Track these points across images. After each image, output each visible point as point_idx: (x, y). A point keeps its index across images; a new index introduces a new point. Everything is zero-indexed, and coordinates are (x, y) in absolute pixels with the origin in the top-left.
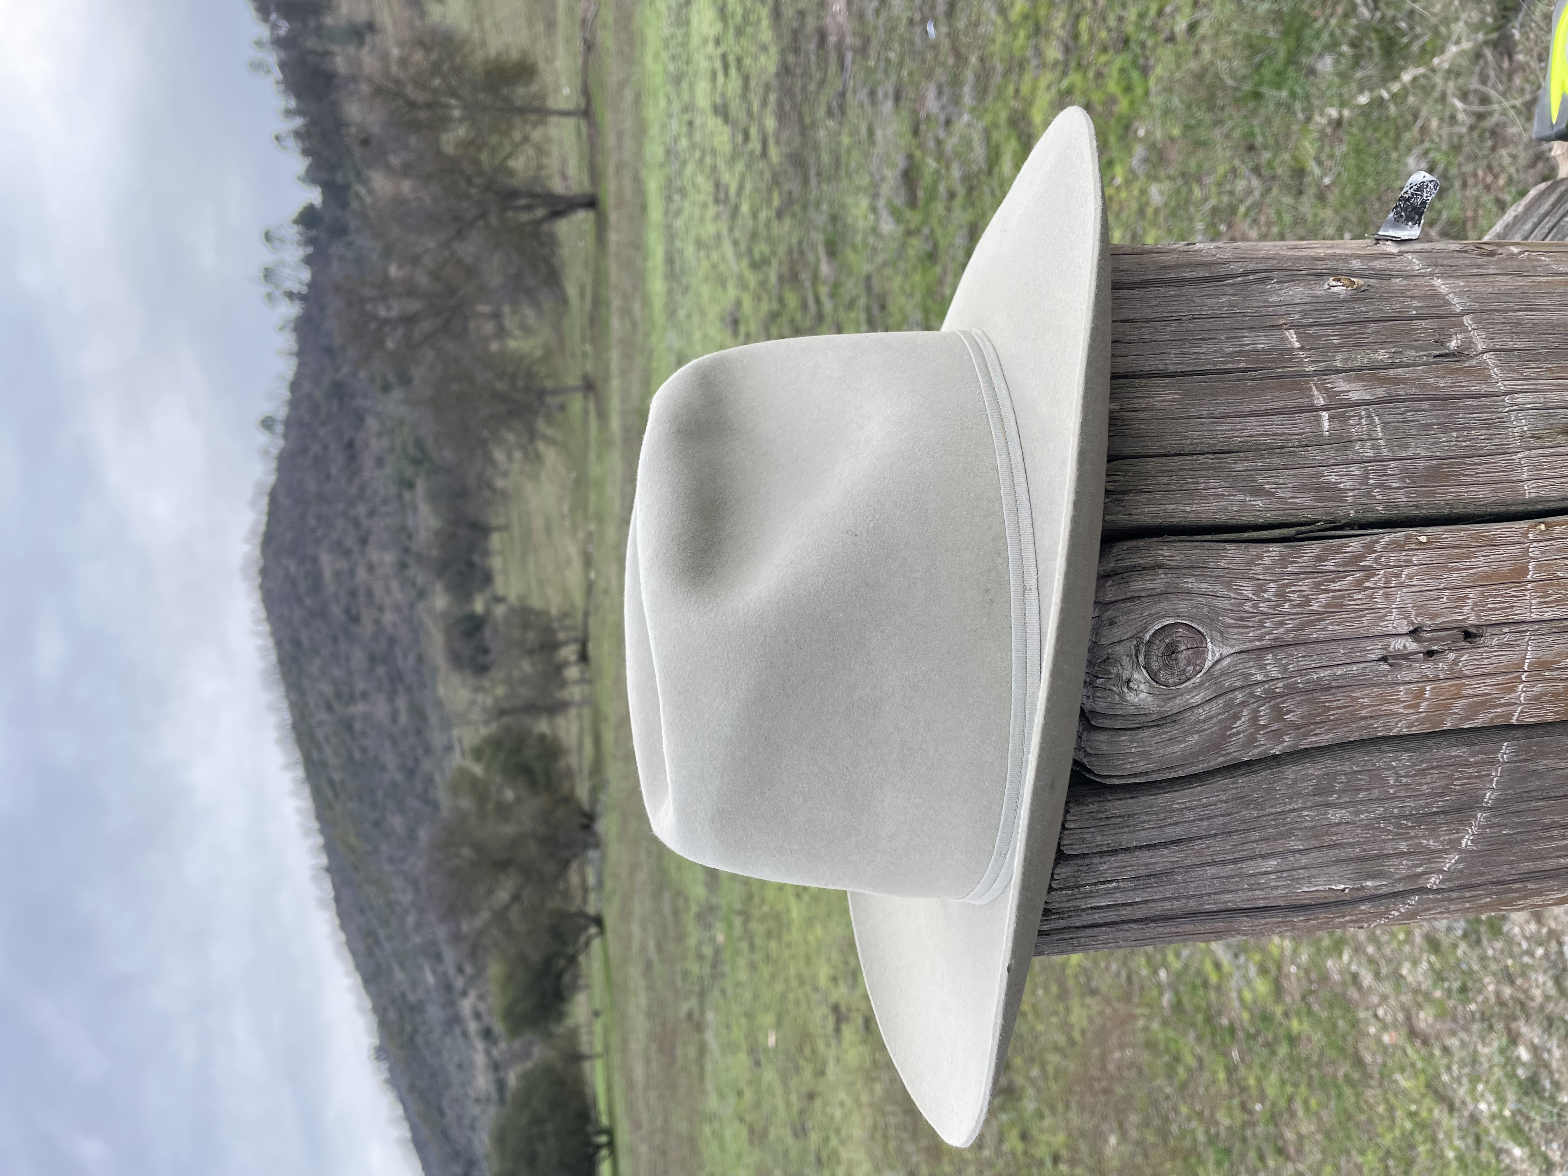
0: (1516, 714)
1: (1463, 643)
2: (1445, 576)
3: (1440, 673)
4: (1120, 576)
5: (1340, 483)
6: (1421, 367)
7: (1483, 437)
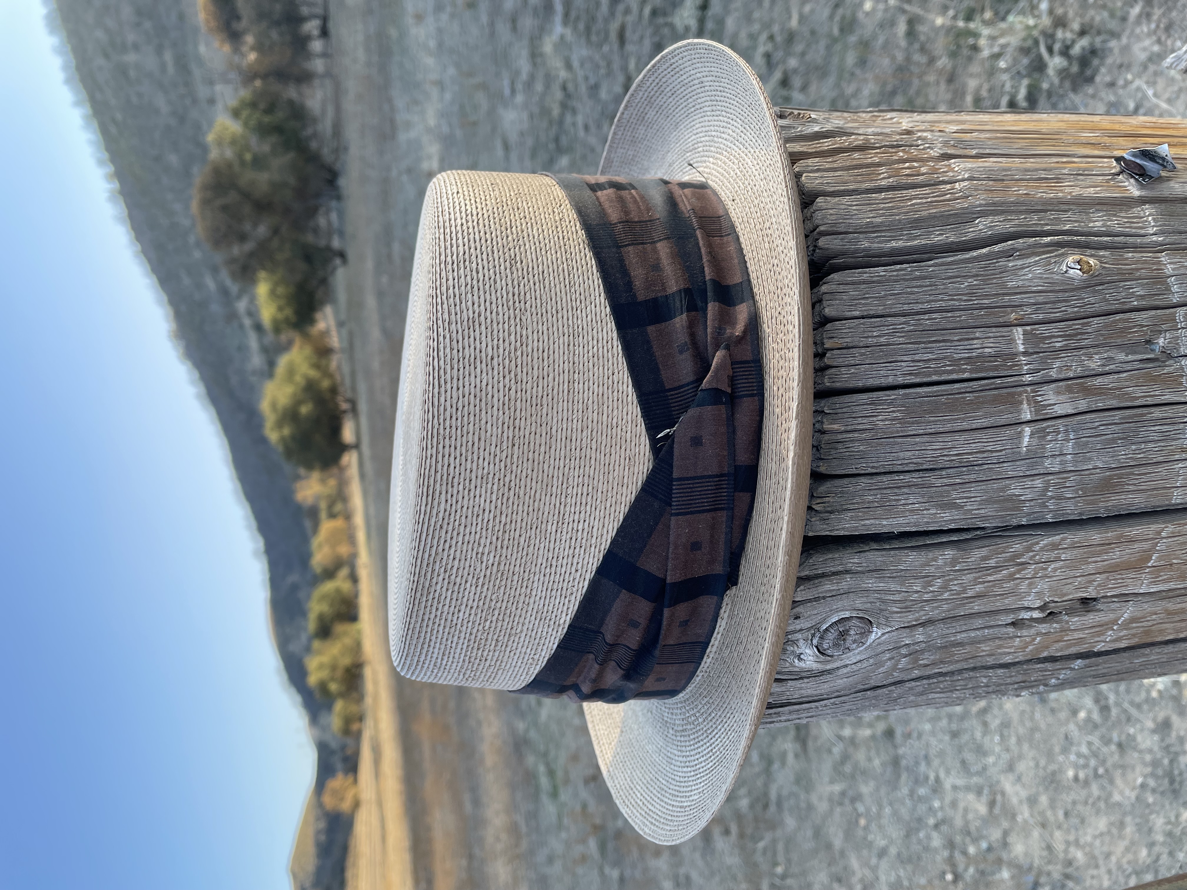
0: (1099, 646)
3: (1052, 629)
4: (812, 582)
5: (1022, 495)
6: (1125, 375)
7: (1157, 449)
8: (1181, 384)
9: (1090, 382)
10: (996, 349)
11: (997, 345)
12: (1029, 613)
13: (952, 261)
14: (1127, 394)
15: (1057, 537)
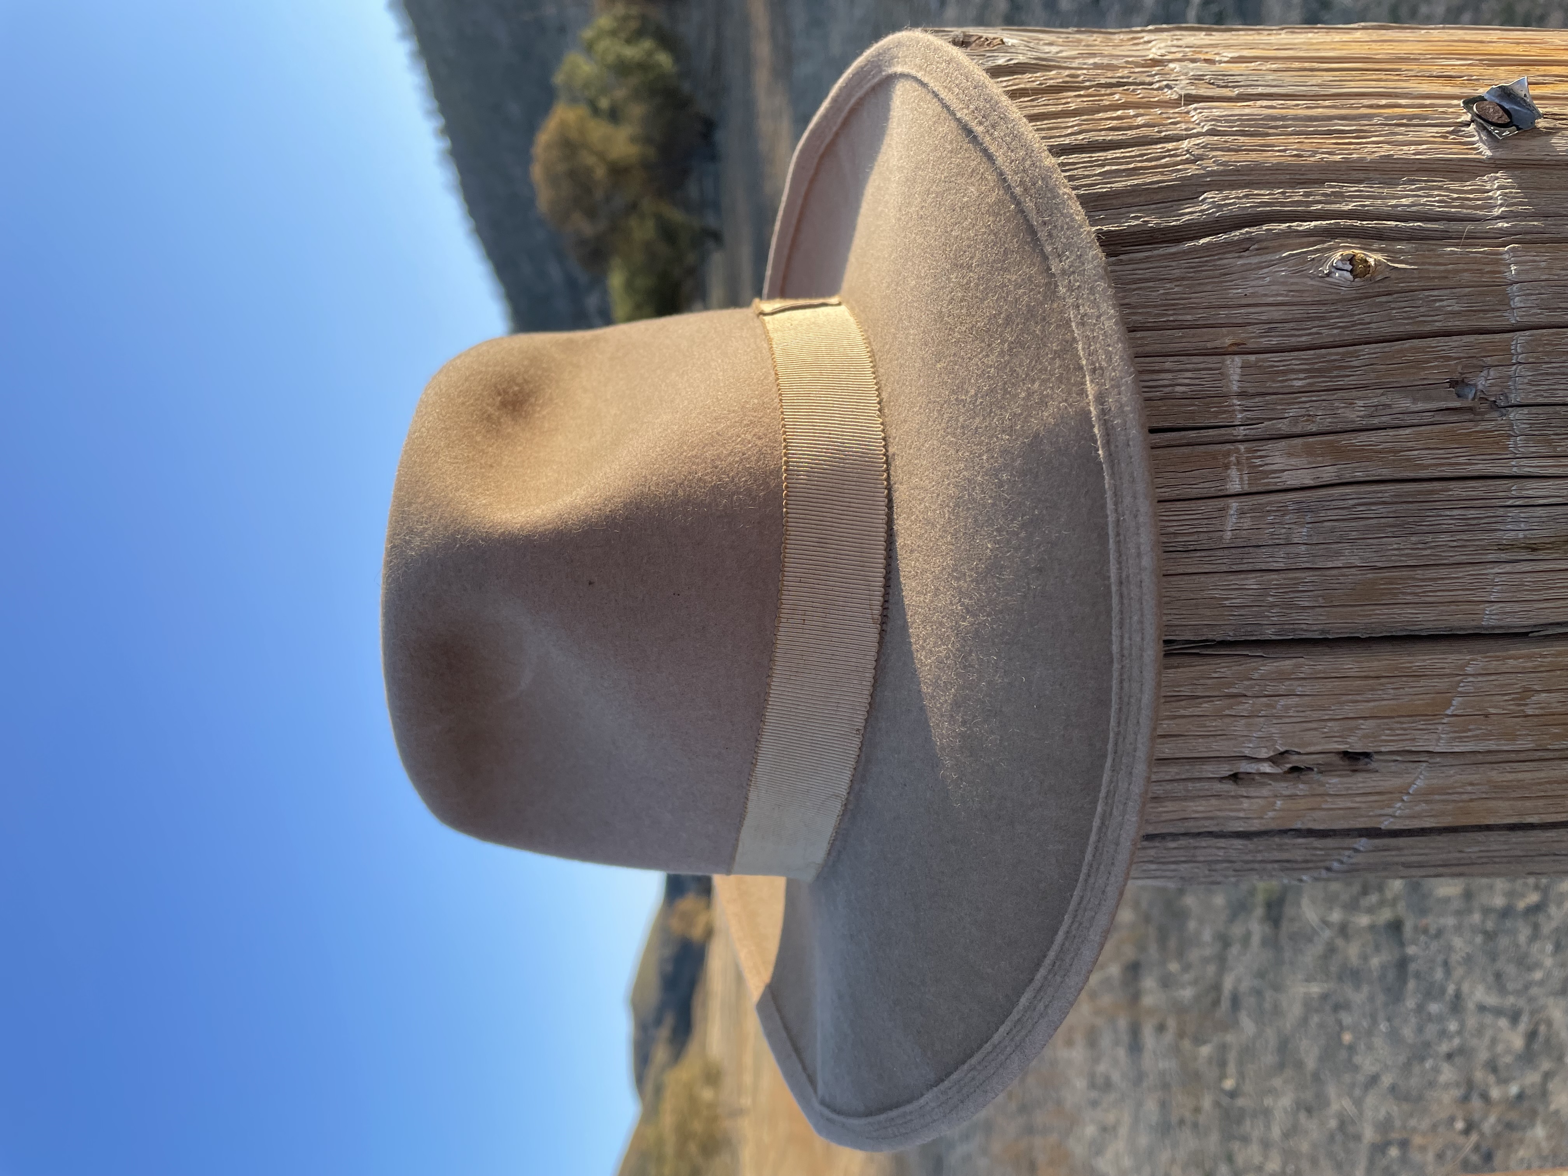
0: (1386, 823)
3: (1298, 791)
5: (1227, 599)
6: (1408, 431)
7: (1455, 544)
8: (1506, 447)
9: (1344, 440)
10: (1193, 388)
11: (1197, 382)
12: (1253, 765)
13: (1147, 257)
14: (1408, 460)
15: (1288, 662)
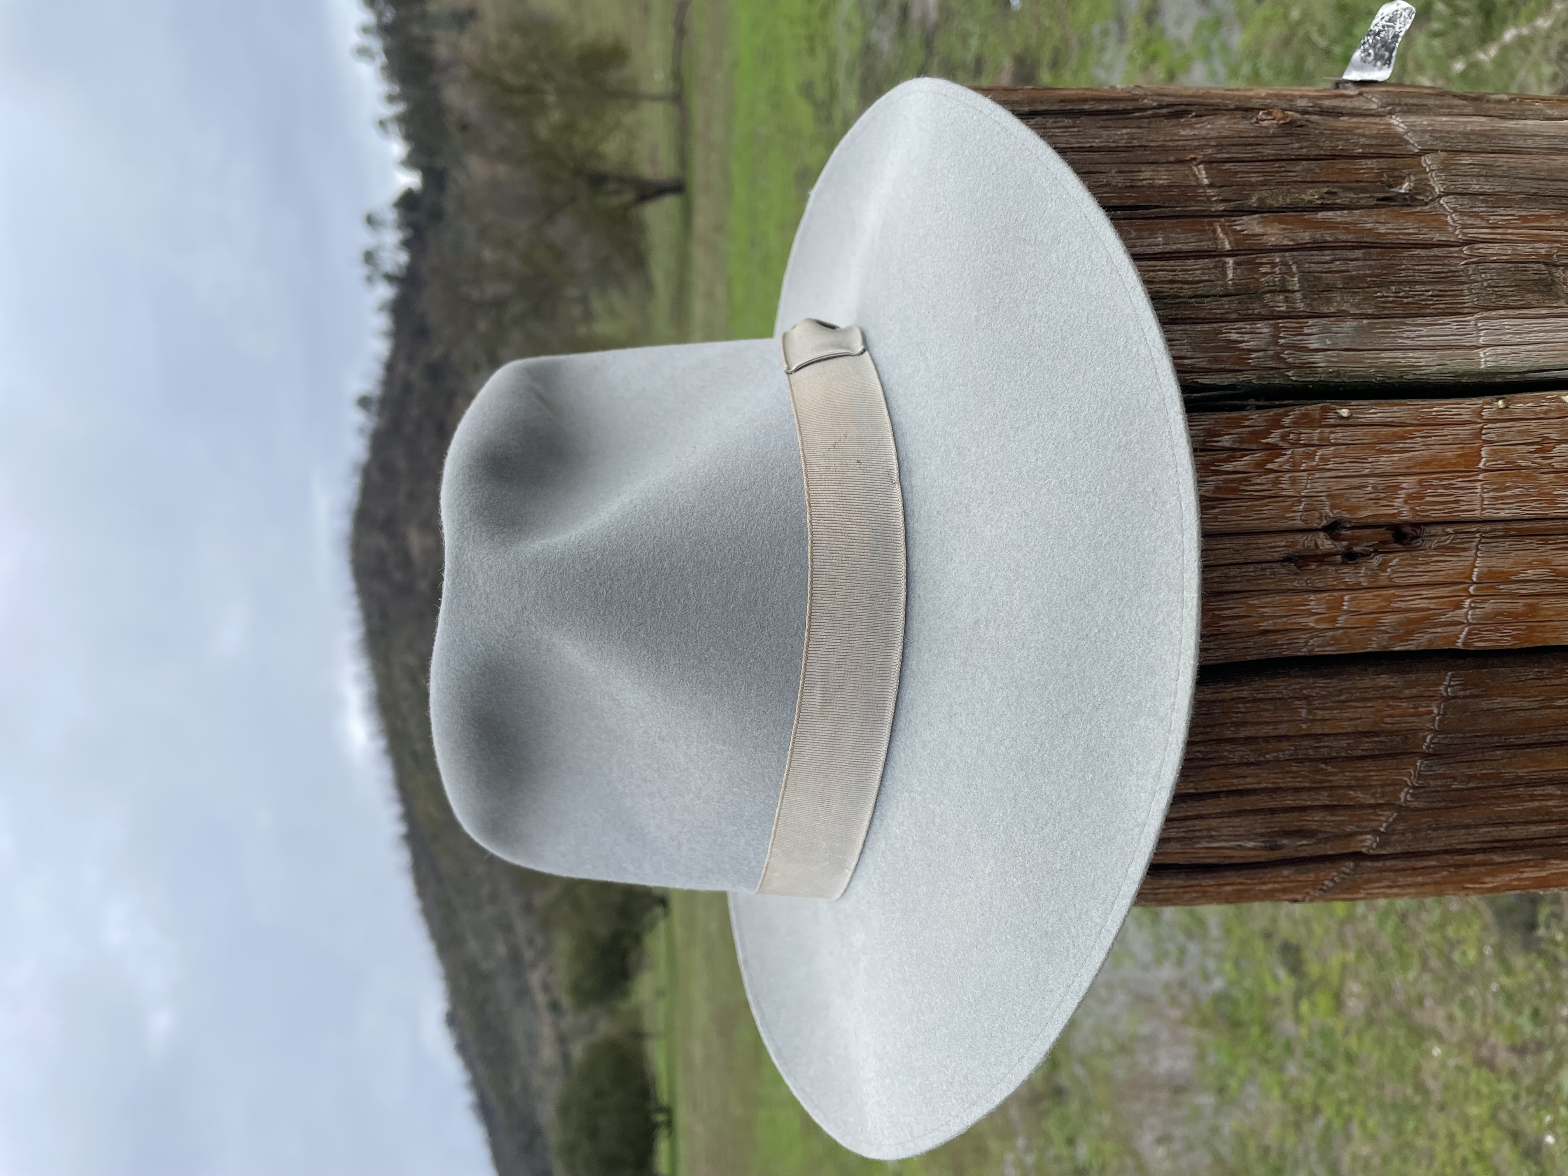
0: (1462, 636)
1: (1395, 545)
2: (1370, 460)
3: (1362, 579)
5: (1242, 342)
6: (1358, 211)
7: (1430, 293)
10: (1170, 181)
14: (1366, 229)
15: (1312, 408)
